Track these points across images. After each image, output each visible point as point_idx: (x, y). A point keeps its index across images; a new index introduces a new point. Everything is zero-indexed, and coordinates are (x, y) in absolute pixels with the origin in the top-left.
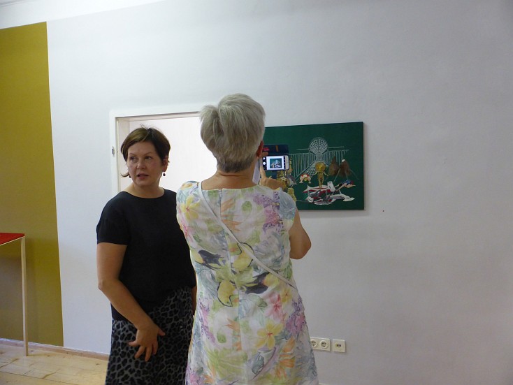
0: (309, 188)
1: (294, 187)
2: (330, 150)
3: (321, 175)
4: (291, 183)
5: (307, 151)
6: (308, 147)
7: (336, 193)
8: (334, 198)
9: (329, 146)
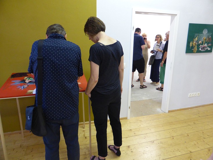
0: (201, 46)
1: (197, 45)
2: (208, 33)
3: (204, 42)
4: (197, 44)
5: (202, 33)
6: (202, 31)
7: (207, 47)
8: (206, 48)
9: (208, 32)
